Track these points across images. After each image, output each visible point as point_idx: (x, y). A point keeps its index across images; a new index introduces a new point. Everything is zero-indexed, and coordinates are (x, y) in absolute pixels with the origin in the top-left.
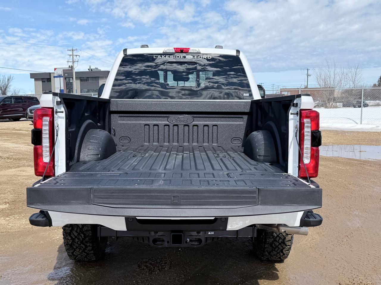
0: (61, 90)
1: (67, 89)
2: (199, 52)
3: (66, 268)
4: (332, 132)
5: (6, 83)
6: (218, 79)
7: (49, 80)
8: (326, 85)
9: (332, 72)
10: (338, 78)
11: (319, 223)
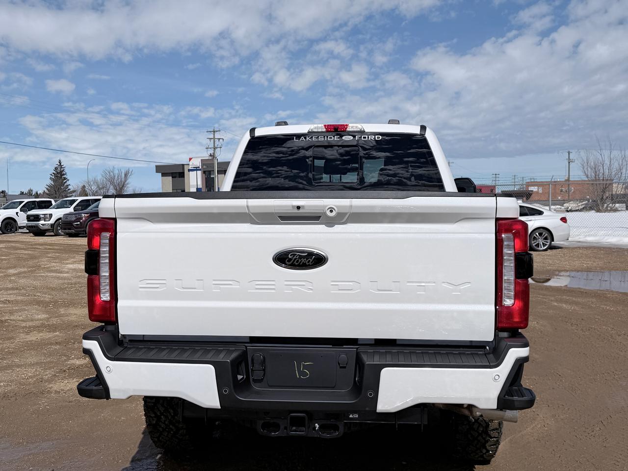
0: (197, 189)
1: (206, 187)
2: (362, 130)
3: (149, 461)
4: (603, 251)
5: (123, 180)
6: (394, 170)
7: (182, 175)
8: (597, 177)
9: (606, 157)
10: (616, 165)
11: (530, 403)
